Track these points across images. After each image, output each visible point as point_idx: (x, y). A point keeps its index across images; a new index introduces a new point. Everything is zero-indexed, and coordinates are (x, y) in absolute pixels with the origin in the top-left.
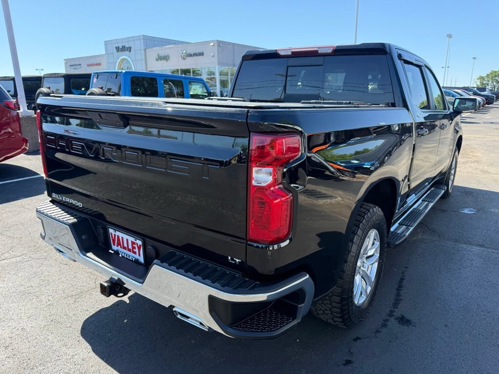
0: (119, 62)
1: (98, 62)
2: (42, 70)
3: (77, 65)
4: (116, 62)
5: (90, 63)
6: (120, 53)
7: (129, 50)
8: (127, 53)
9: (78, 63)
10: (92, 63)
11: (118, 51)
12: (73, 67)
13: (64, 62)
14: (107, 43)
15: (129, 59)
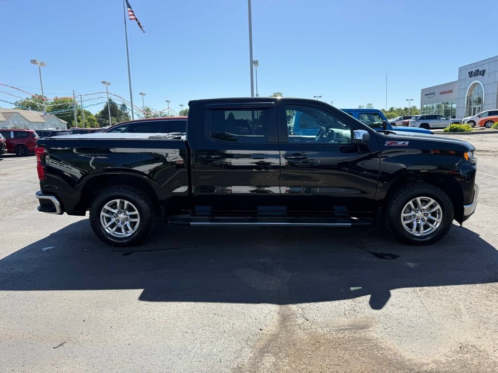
0: (471, 87)
1: (450, 90)
2: (412, 100)
3: (431, 94)
4: (467, 88)
5: (442, 91)
6: (473, 78)
7: (482, 73)
8: (480, 77)
9: (432, 92)
10: (445, 91)
11: (471, 77)
12: (427, 96)
13: (420, 92)
14: (461, 69)
15: (480, 83)
